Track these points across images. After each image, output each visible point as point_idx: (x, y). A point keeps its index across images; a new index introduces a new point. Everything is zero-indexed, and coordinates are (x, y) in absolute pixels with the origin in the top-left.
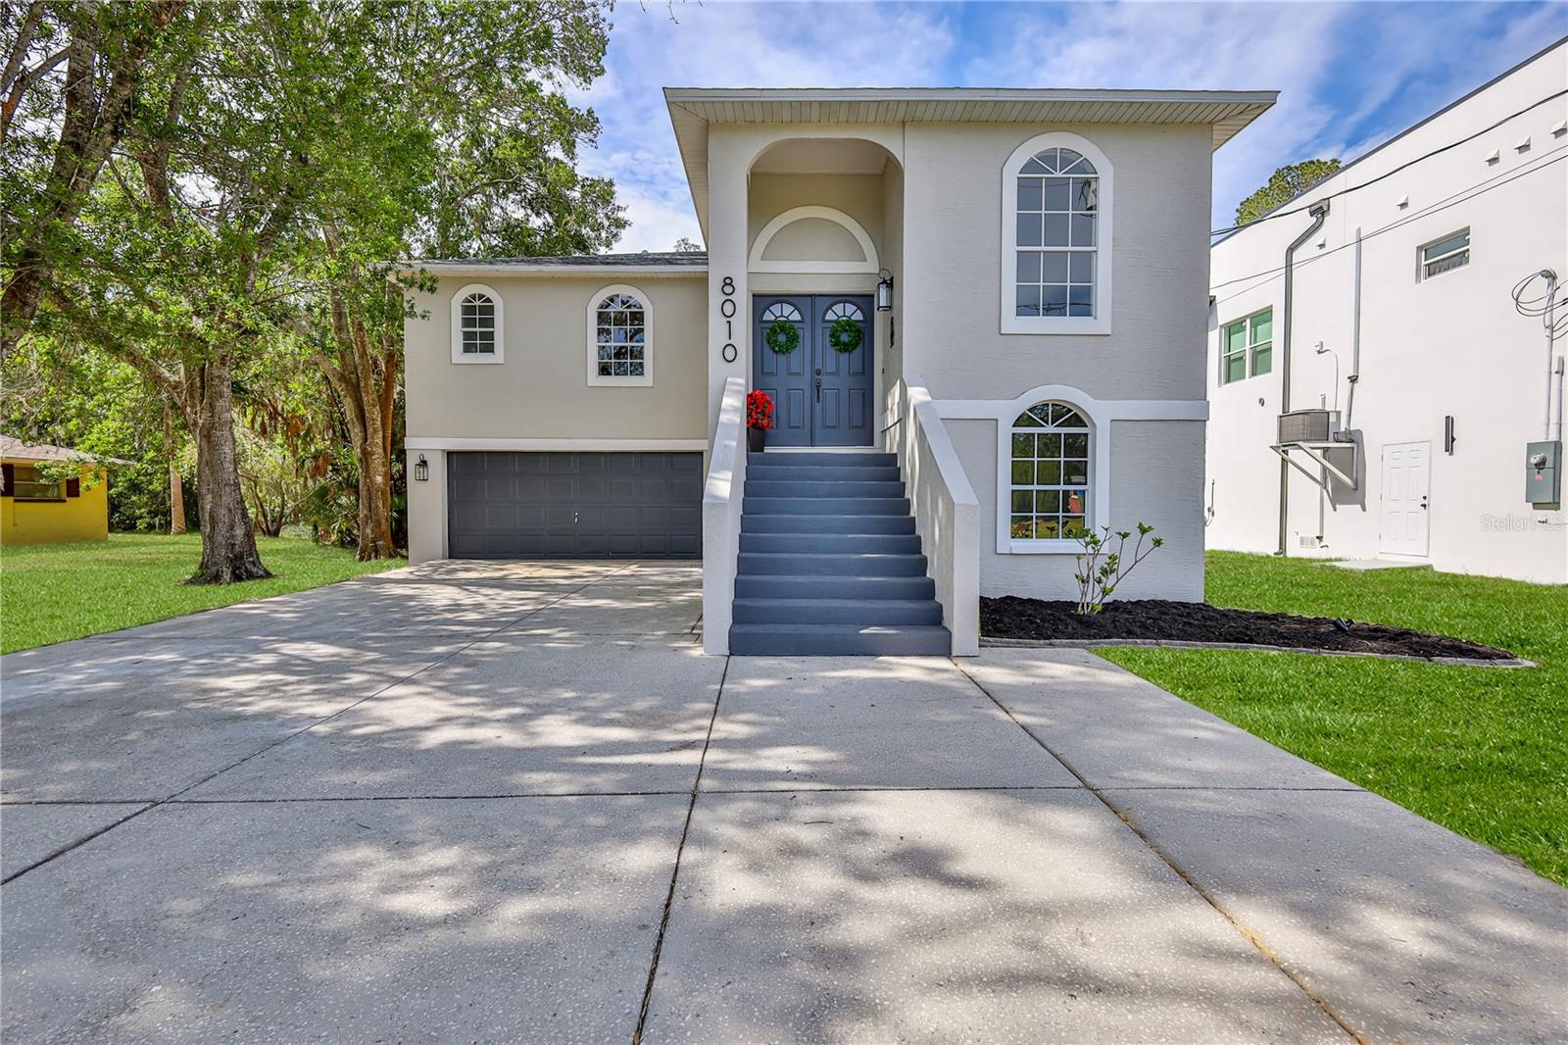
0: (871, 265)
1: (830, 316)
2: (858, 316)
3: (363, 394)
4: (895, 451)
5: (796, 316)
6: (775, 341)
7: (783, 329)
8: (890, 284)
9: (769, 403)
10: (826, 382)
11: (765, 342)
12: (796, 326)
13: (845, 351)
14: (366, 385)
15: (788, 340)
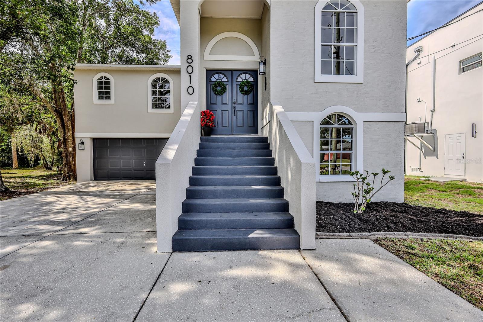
0: (257, 57)
1: (239, 79)
2: (251, 79)
3: (64, 117)
4: (267, 136)
5: (225, 79)
6: (216, 90)
7: (219, 85)
8: (264, 63)
9: (213, 115)
10: (238, 107)
11: (212, 90)
12: (225, 83)
13: (246, 94)
14: (65, 113)
15: (222, 89)
